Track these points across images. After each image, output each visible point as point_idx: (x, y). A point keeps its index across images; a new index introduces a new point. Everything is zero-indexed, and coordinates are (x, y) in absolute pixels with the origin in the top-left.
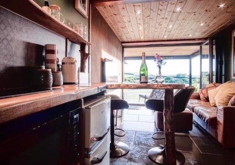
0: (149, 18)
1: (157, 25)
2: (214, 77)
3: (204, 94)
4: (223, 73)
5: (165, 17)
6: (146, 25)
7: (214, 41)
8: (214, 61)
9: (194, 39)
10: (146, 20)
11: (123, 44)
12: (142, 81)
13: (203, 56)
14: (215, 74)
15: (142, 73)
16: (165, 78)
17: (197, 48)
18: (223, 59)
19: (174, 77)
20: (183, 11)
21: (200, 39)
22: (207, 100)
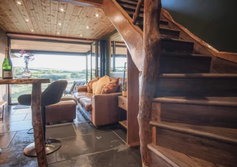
0: (33, 11)
1: (45, 20)
2: (99, 73)
3: (90, 87)
4: (106, 69)
5: (52, 14)
6: (33, 18)
7: (99, 43)
8: (99, 58)
9: (86, 39)
10: (31, 13)
11: (9, 35)
12: (4, 77)
13: (92, 54)
14: (99, 70)
15: (4, 68)
16: (71, 74)
17: (89, 47)
18: (106, 58)
19: (80, 73)
20: (67, 13)
21: (90, 40)
22: (91, 91)
